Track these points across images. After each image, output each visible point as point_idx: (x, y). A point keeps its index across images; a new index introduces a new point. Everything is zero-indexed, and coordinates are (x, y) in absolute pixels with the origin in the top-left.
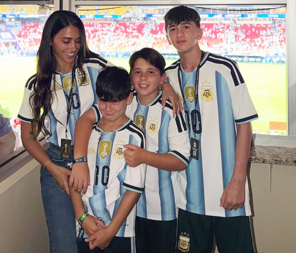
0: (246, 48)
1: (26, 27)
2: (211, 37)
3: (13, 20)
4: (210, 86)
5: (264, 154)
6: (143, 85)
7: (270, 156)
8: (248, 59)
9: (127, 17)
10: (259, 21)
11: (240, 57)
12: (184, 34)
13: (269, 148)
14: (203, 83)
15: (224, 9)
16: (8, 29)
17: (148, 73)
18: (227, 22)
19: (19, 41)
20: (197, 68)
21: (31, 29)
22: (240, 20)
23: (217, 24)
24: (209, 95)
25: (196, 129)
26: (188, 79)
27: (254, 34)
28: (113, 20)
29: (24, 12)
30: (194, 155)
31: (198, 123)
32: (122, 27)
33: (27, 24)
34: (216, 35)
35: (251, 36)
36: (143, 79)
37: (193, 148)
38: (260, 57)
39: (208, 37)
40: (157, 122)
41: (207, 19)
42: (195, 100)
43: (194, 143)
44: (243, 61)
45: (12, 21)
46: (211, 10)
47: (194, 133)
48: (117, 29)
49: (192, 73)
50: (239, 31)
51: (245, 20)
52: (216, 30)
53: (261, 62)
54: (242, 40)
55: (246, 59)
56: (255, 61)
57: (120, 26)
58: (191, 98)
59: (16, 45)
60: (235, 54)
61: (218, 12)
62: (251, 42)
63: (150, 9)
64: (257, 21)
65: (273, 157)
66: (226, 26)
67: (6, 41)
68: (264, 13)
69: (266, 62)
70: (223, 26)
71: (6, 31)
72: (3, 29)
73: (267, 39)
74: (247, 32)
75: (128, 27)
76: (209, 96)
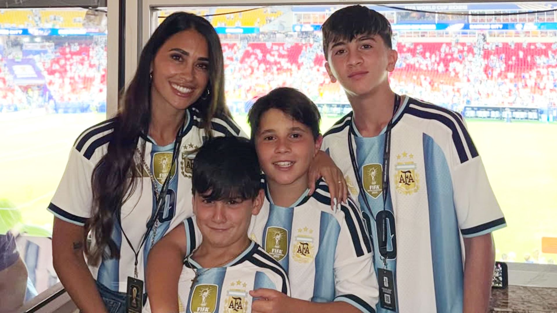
0: (508, 91)
1: (64, 54)
2: (437, 71)
3: (38, 40)
4: (412, 163)
5: (531, 303)
6: (282, 163)
7: (542, 307)
8: (512, 114)
9: (267, 31)
10: (533, 36)
11: (496, 109)
12: (362, 59)
13: (541, 291)
14: (399, 157)
15: (463, 13)
16: (28, 57)
17: (290, 137)
18: (468, 40)
19: (50, 83)
20: (387, 126)
21: (74, 57)
22: (495, 36)
23: (449, 44)
24: (411, 181)
25: (386, 250)
26: (370, 151)
27: (523, 63)
28: (239, 37)
29: (60, 23)
30: (387, 302)
31: (390, 236)
32: (258, 51)
33: (66, 47)
34: (446, 65)
35: (516, 68)
36: (282, 149)
37: (383, 288)
38: (536, 111)
39: (432, 71)
40: (311, 238)
41: (428, 34)
42: (383, 190)
43: (385, 278)
44: (501, 118)
45: (36, 42)
46: (437, 15)
47: (383, 258)
48: (247, 55)
49: (375, 138)
50: (492, 57)
51: (505, 35)
52: (446, 55)
53: (538, 119)
54: (500, 75)
55: (508, 115)
56: (526, 117)
57: (253, 49)
58: (375, 188)
59: (43, 89)
60: (486, 105)
61: (451, 19)
62: (516, 79)
63: (313, 14)
64: (529, 36)
65: (549, 308)
66: (466, 48)
67: (25, 83)
68: (543, 21)
69: (548, 120)
70: (460, 47)
71: (25, 62)
72: (18, 58)
73: (550, 73)
74: (508, 58)
75: (269, 52)
76: (411, 183)
